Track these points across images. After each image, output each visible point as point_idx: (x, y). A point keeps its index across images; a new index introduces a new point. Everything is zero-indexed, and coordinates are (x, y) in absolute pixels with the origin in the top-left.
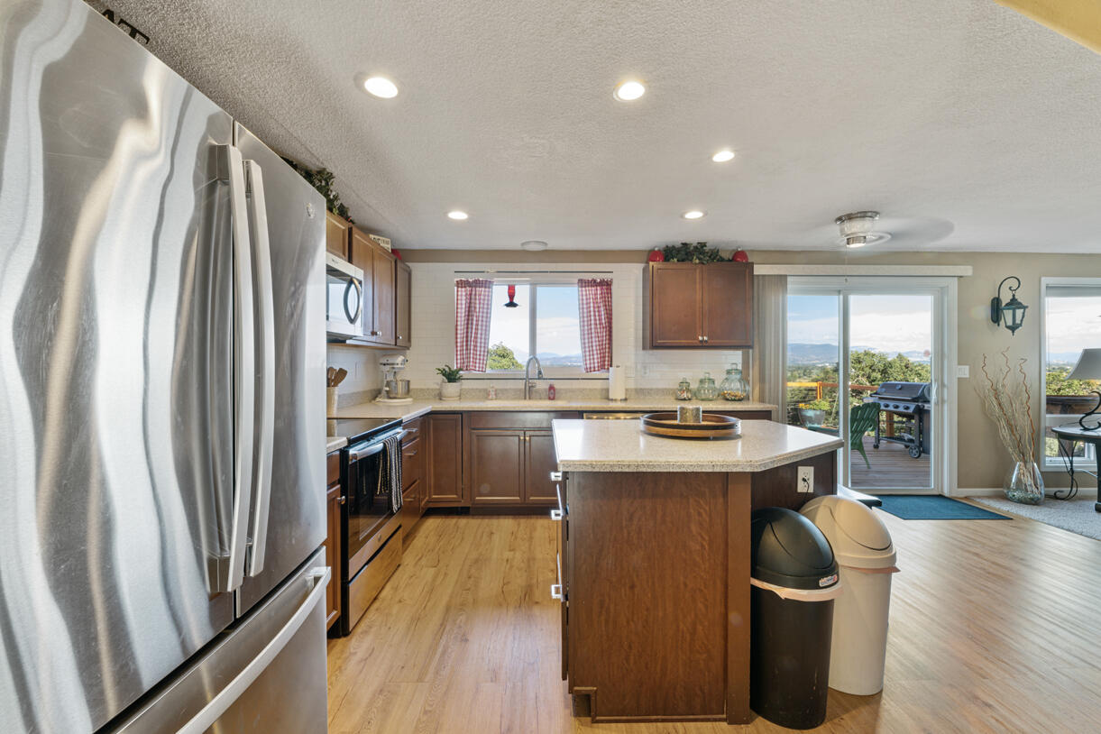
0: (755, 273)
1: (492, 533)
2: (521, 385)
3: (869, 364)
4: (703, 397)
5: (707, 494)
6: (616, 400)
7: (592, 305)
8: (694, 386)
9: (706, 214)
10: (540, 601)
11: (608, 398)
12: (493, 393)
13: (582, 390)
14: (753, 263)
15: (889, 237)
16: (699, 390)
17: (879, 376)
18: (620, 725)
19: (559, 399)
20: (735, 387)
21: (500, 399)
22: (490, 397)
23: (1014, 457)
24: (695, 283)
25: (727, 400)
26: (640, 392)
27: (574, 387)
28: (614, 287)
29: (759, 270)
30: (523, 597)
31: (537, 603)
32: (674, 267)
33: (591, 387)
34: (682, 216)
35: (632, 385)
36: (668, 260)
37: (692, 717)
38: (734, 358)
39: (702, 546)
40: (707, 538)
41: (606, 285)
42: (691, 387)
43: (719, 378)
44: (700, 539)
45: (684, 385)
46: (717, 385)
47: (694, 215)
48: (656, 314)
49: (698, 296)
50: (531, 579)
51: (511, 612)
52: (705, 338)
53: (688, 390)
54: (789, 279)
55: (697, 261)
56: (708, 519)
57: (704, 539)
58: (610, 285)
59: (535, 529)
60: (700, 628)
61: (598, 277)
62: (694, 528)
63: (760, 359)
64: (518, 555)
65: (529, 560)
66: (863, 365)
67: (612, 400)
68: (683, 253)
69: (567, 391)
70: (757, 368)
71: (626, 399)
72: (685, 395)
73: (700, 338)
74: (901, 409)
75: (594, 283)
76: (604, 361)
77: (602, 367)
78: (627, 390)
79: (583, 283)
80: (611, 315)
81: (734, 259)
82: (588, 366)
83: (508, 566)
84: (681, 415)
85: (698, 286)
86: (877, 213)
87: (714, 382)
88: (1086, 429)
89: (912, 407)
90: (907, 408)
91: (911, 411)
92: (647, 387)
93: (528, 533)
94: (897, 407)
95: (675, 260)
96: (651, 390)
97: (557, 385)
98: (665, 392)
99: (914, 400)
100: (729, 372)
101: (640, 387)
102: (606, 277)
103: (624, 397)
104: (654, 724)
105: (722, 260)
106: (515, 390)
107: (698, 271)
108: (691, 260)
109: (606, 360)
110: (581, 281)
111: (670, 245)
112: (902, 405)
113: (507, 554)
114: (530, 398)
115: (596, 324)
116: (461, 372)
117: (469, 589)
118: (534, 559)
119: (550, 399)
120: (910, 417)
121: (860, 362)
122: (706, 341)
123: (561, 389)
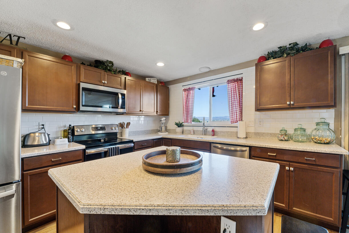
12: (193, 132)
13: (227, 132)
26: (257, 134)
27: (224, 130)
28: (243, 81)
32: (271, 62)
33: (231, 131)
36: (268, 60)
41: (240, 80)
45: (283, 132)
48: (258, 92)
49: (287, 78)
52: (292, 103)
53: (286, 135)
55: (286, 56)
61: (235, 77)
69: (221, 132)
73: (288, 103)
75: (234, 81)
79: (229, 82)
81: (320, 47)
82: (232, 121)
85: (287, 70)
95: (272, 58)
96: (264, 133)
100: (318, 124)
102: (239, 77)
103: (245, 137)
106: (201, 131)
107: (287, 61)
114: (205, 135)
115: (235, 101)
116: (183, 123)
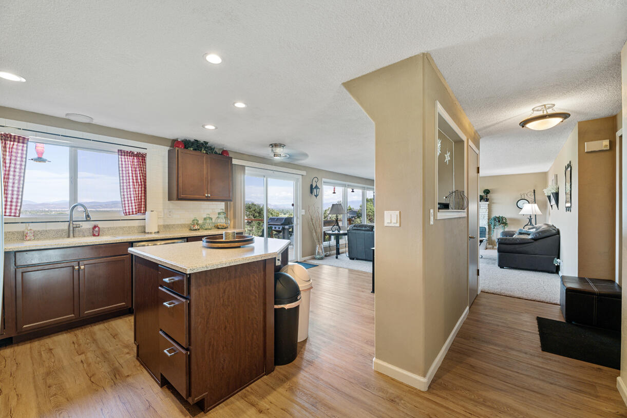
0: (233, 163)
1: (51, 349)
2: (65, 226)
3: (254, 209)
4: (206, 227)
5: (258, 272)
6: (151, 233)
7: (130, 169)
8: (200, 222)
9: (216, 128)
10: (130, 373)
11: (145, 232)
12: (31, 235)
13: (122, 228)
14: (232, 158)
15: (288, 156)
16: (204, 224)
17: (258, 215)
18: (220, 405)
19: (102, 236)
20: (222, 221)
21: (38, 239)
22: (28, 238)
23: (317, 243)
24: (203, 164)
25: (219, 228)
26: (167, 227)
27: (115, 226)
28: (148, 159)
29: (235, 161)
30: (114, 378)
31: (128, 376)
32: (191, 153)
34: (203, 126)
35: (161, 223)
36: (187, 148)
37: (252, 381)
38: (221, 206)
39: (256, 296)
40: (257, 292)
41: (142, 157)
42: (199, 222)
43: (214, 217)
44: (255, 293)
45: (195, 222)
46: (213, 221)
47: (210, 127)
48: (180, 180)
49: (205, 172)
50: (113, 365)
51: (109, 390)
52: (209, 195)
53: (198, 224)
54: (246, 168)
55: (205, 152)
56: (257, 283)
57: (256, 293)
58: (145, 157)
59: (95, 334)
60: (255, 336)
61: (136, 151)
62: (252, 289)
63: (234, 207)
64: (89, 355)
65: (102, 354)
66: (251, 210)
67: (148, 233)
68: (196, 145)
69: (109, 229)
70: (232, 212)
71: (158, 232)
72: (196, 227)
73: (206, 195)
74: (277, 229)
75: (131, 154)
76: (141, 207)
77: (139, 211)
78: (158, 226)
79: (121, 152)
80: (146, 177)
81: (222, 154)
82: (127, 211)
83: (85, 365)
84: (226, 236)
85: (205, 165)
86: (285, 145)
87: (212, 219)
88: (333, 231)
89: (281, 227)
90: (279, 228)
91: (280, 229)
92: (172, 223)
93: (89, 338)
94: (275, 228)
95: (192, 149)
96: (174, 225)
97: (100, 224)
98: (182, 226)
99: (282, 225)
100: (219, 214)
101: (166, 223)
102: (142, 151)
103: (157, 231)
104: (237, 394)
105: (216, 153)
106: (58, 231)
107: (205, 157)
108: (201, 151)
109: (142, 207)
110: (120, 152)
111: (188, 139)
112: (277, 227)
113: (78, 358)
114: (74, 237)
115: (133, 182)
117: (55, 395)
118: (107, 352)
119: (94, 235)
120: (280, 232)
121: (250, 208)
122: (209, 197)
123: (104, 228)
